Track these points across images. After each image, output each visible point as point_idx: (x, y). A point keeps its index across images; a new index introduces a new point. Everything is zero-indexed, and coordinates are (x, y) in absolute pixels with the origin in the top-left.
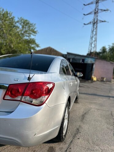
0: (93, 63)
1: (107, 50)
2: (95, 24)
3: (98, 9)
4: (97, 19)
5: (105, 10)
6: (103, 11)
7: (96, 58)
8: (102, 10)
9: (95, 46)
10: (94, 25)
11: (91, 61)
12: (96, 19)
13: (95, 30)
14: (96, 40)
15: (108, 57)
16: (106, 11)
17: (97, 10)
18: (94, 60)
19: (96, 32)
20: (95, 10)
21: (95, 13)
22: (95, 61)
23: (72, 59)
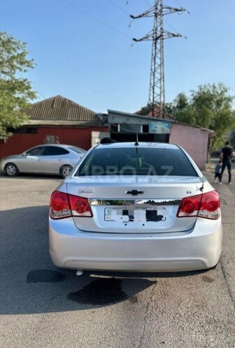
0: (166, 132)
1: (190, 101)
2: (159, 41)
3: (161, 5)
4: (161, 29)
5: (177, 10)
6: (172, 10)
7: (172, 122)
8: (170, 8)
9: (163, 92)
10: (155, 44)
11: (162, 129)
12: (159, 29)
13: (159, 55)
14: (162, 79)
15: (193, 116)
16: (180, 12)
17: (159, 7)
18: (168, 127)
19: (162, 59)
20: (156, 9)
21: (156, 15)
22: (171, 128)
23: (121, 125)
